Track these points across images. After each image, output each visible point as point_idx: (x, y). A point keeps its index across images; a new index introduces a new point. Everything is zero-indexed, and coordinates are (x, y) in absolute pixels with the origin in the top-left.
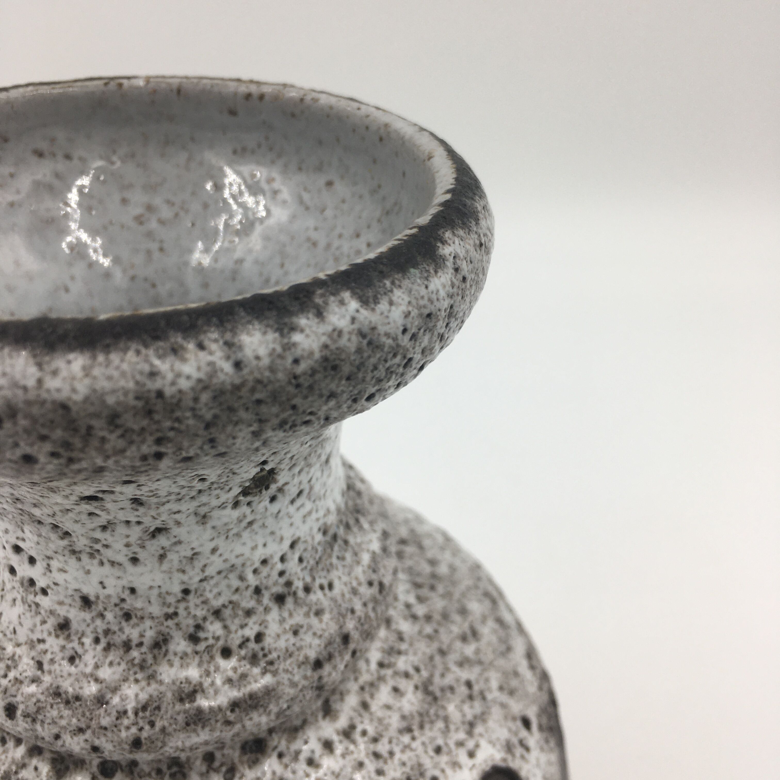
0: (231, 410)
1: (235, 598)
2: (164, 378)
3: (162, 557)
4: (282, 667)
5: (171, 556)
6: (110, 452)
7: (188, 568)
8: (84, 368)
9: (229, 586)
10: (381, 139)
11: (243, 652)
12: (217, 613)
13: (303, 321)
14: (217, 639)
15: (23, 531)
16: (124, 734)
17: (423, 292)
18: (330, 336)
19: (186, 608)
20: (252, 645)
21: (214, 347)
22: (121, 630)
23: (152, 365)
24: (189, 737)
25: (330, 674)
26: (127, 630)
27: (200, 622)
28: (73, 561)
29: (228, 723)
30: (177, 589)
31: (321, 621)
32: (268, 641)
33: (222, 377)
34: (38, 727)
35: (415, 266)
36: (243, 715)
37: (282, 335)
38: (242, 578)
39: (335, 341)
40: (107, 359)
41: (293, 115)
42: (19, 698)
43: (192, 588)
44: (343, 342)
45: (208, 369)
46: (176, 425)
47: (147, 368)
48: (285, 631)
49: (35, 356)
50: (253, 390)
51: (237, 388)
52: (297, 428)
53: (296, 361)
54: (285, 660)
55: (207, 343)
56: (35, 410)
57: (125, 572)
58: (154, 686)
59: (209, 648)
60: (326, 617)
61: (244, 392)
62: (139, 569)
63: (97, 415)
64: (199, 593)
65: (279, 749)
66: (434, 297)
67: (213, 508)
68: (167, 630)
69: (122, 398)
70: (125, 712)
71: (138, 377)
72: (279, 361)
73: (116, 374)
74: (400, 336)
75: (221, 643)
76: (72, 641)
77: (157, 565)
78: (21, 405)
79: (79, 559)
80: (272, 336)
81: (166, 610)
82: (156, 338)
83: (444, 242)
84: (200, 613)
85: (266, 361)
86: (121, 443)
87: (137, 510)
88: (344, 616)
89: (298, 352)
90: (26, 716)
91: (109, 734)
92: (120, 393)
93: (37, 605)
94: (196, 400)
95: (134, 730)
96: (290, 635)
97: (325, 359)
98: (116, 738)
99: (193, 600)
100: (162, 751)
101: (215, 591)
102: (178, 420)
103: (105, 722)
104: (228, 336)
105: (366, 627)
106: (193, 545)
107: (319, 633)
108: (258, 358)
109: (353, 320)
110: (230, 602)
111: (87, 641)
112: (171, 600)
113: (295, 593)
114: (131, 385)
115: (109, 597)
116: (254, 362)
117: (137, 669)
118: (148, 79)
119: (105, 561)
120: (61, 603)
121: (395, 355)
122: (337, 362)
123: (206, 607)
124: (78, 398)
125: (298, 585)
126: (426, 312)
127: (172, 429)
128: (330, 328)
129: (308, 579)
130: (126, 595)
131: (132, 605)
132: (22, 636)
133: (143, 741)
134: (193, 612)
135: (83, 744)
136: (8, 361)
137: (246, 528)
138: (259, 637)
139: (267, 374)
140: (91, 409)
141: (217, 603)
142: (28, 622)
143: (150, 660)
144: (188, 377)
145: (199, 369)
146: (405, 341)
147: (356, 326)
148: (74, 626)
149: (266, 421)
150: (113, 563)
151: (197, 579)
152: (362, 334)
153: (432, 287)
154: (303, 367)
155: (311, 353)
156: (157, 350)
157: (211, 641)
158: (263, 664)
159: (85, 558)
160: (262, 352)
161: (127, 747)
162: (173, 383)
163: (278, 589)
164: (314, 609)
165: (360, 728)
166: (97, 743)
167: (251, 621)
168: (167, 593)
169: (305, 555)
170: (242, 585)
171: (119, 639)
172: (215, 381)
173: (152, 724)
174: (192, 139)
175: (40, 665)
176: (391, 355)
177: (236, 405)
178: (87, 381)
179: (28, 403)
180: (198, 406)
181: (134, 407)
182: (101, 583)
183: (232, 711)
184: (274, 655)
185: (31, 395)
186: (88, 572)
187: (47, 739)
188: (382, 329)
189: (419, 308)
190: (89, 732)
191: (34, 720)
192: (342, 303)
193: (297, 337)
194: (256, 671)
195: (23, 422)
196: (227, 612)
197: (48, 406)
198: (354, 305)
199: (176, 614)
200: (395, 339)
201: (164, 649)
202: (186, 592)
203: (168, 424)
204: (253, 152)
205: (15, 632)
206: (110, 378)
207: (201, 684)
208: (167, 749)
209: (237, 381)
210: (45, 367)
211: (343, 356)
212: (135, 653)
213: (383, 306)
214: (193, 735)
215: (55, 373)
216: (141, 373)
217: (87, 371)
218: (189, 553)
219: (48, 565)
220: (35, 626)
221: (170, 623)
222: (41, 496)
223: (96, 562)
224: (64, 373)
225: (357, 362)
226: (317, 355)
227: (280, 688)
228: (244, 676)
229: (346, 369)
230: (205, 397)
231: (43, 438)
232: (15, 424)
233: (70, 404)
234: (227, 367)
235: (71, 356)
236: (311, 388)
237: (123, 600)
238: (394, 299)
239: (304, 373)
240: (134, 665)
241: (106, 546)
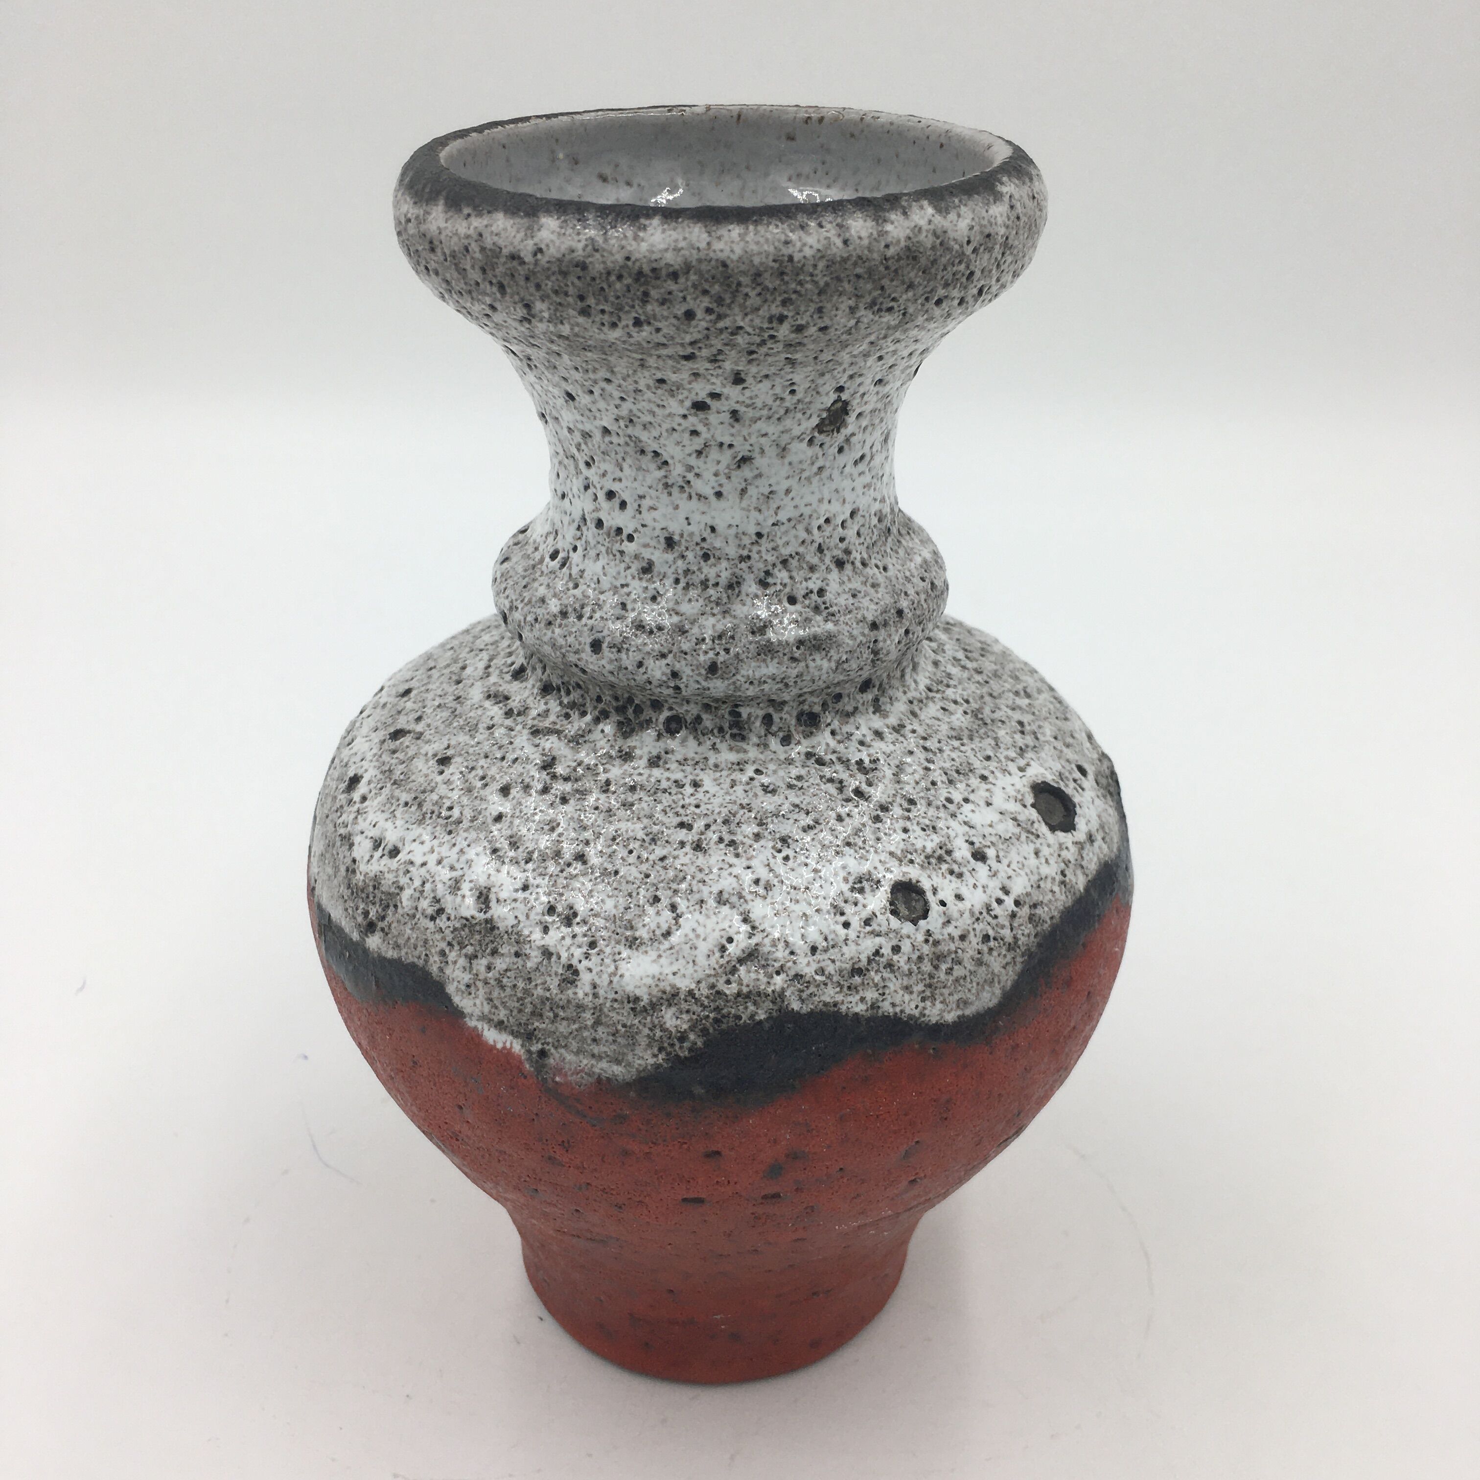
0: (839, 279)
1: (801, 550)
2: (794, 246)
3: (744, 491)
4: (842, 619)
5: (752, 491)
6: (748, 310)
7: (763, 508)
8: (740, 235)
9: (796, 537)
10: (942, 146)
11: (807, 602)
12: (784, 562)
13: (893, 216)
14: (785, 585)
15: (621, 470)
16: (702, 658)
17: (984, 214)
18: (912, 230)
19: (759, 552)
20: (814, 597)
21: (828, 226)
22: (700, 569)
23: (787, 236)
24: (759, 667)
25: (885, 641)
26: (706, 570)
27: (770, 568)
28: (664, 497)
29: (793, 659)
30: (752, 530)
31: (877, 592)
32: (829, 596)
33: (835, 250)
34: (623, 656)
35: (978, 193)
36: (808, 653)
37: (877, 224)
38: (808, 531)
39: (916, 236)
40: (755, 229)
41: (852, 135)
42: (606, 632)
43: (764, 532)
44: (922, 237)
45: (825, 242)
46: (799, 288)
47: (783, 238)
48: (844, 592)
49: (706, 226)
50: (855, 264)
51: (844, 260)
52: (883, 314)
53: (887, 246)
54: (845, 615)
55: (824, 223)
56: (704, 267)
57: (709, 507)
58: (728, 619)
59: (777, 593)
60: (881, 590)
61: (849, 265)
62: (723, 504)
63: (744, 273)
64: (771, 538)
65: (832, 727)
66: (993, 220)
67: (793, 439)
68: (741, 573)
69: (764, 260)
70: (704, 640)
71: (777, 244)
72: (875, 244)
73: (762, 240)
74: (965, 245)
75: (788, 590)
76: (654, 582)
77: (738, 500)
78: (694, 263)
79: (670, 494)
80: (870, 223)
81: (741, 552)
82: (788, 217)
83: (1002, 183)
84: (771, 558)
85: (866, 242)
86: (758, 301)
87: (733, 427)
88: (899, 595)
89: (889, 239)
90: (612, 646)
91: (688, 657)
92: (763, 256)
93: (622, 553)
94: (815, 266)
95: (711, 654)
96: (849, 596)
97: (908, 248)
98: (695, 662)
99: (765, 544)
100: (734, 678)
101: (785, 539)
102: (801, 283)
103: (686, 646)
104: (839, 220)
105: (918, 612)
106: (772, 481)
107: (876, 600)
108: (860, 238)
109: (930, 222)
110: (797, 553)
111: (669, 582)
112: (746, 541)
113: (853, 563)
114: (771, 249)
115: (691, 534)
116: (858, 241)
117: (713, 605)
118: (708, 108)
119: (693, 495)
120: (646, 546)
121: (960, 262)
122: (917, 254)
123: (775, 553)
124: (735, 257)
125: (856, 556)
126: (987, 231)
127: (795, 292)
128: (913, 224)
129: (865, 556)
130: (707, 534)
131: (712, 543)
132: (606, 583)
133: (719, 665)
134: (765, 557)
135: (664, 669)
136: (687, 230)
137: (816, 474)
138: (821, 592)
139: (866, 252)
140: (743, 267)
141: (785, 552)
142: (612, 571)
143: (725, 600)
144: (811, 247)
145: (819, 241)
146: (969, 250)
147: (932, 227)
148: (658, 568)
149: (862, 296)
150: (700, 496)
151: (771, 522)
152: (935, 234)
153: (991, 212)
154: (891, 252)
155: (899, 241)
156: (789, 226)
157: (779, 587)
158: (825, 614)
159: (675, 491)
160: (864, 234)
161: (703, 672)
162: (801, 251)
163: (839, 553)
164: (870, 581)
165: (909, 727)
166: (677, 666)
167: (815, 576)
168: (744, 533)
169: (862, 530)
170: (809, 539)
171: (697, 578)
172: (829, 252)
173: (727, 651)
174: (748, 168)
175: (624, 605)
176: (957, 261)
177: (842, 275)
178: (742, 244)
179: (700, 261)
180: (816, 272)
181: (772, 268)
182: (687, 519)
183: (798, 648)
184: (834, 609)
185: (702, 255)
186: (677, 507)
187: (630, 668)
188: (951, 234)
189: (981, 226)
190: (670, 656)
191: (619, 651)
192: (922, 207)
193: (889, 227)
194: (819, 618)
195: (693, 277)
196: (794, 563)
197: (713, 263)
198: (930, 211)
199: (749, 557)
200: (961, 246)
201: (737, 590)
202: (759, 535)
203: (793, 286)
204: (808, 177)
205: (599, 582)
206: (757, 243)
207: (770, 622)
208: (738, 677)
209: (845, 255)
210: (713, 234)
211: (921, 250)
212: (711, 591)
213: (952, 216)
214: (763, 665)
215: (719, 238)
216: (779, 241)
217: (742, 236)
218: (766, 491)
219: (639, 506)
220: (619, 573)
221: (743, 565)
222: (658, 406)
223: (685, 495)
224: (726, 238)
225: (931, 258)
226: (903, 244)
227: (841, 637)
228: (808, 620)
229: (923, 261)
230: (821, 265)
231: (705, 292)
232: (687, 280)
233: (728, 262)
234: (839, 242)
235: (731, 227)
236: (896, 271)
237: (704, 540)
238: (962, 213)
239: (893, 258)
240: (710, 602)
241: (697, 475)
